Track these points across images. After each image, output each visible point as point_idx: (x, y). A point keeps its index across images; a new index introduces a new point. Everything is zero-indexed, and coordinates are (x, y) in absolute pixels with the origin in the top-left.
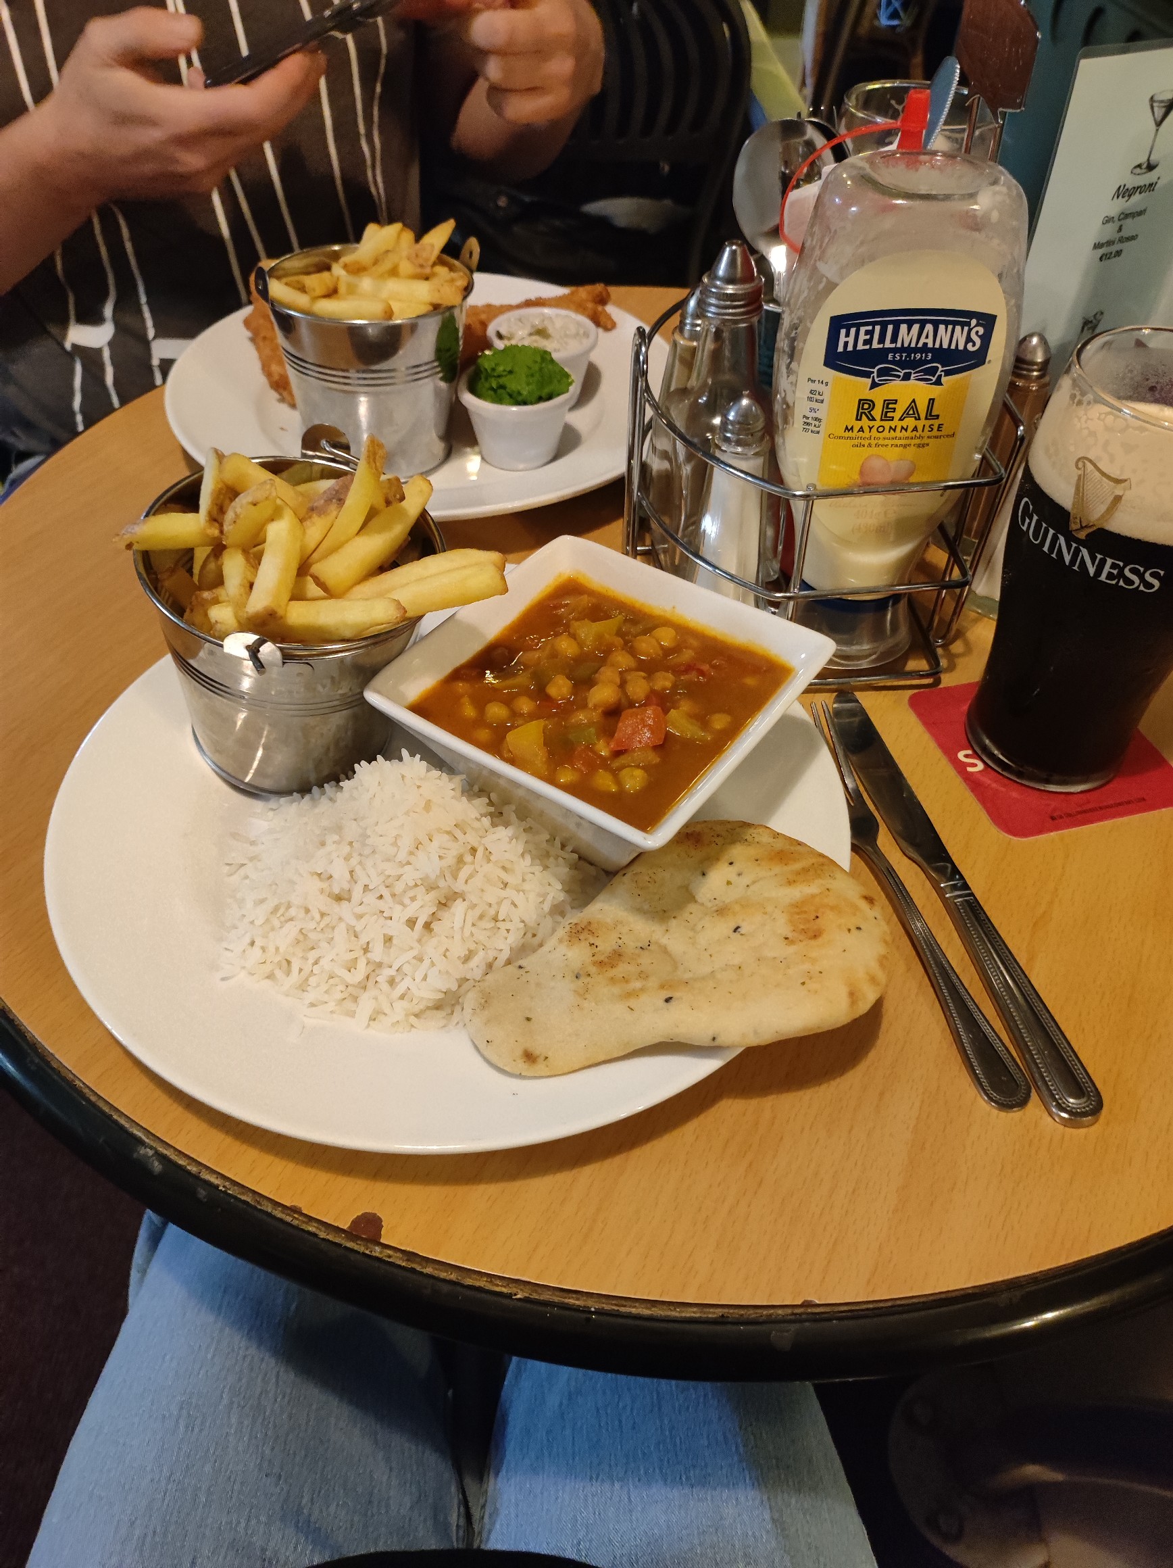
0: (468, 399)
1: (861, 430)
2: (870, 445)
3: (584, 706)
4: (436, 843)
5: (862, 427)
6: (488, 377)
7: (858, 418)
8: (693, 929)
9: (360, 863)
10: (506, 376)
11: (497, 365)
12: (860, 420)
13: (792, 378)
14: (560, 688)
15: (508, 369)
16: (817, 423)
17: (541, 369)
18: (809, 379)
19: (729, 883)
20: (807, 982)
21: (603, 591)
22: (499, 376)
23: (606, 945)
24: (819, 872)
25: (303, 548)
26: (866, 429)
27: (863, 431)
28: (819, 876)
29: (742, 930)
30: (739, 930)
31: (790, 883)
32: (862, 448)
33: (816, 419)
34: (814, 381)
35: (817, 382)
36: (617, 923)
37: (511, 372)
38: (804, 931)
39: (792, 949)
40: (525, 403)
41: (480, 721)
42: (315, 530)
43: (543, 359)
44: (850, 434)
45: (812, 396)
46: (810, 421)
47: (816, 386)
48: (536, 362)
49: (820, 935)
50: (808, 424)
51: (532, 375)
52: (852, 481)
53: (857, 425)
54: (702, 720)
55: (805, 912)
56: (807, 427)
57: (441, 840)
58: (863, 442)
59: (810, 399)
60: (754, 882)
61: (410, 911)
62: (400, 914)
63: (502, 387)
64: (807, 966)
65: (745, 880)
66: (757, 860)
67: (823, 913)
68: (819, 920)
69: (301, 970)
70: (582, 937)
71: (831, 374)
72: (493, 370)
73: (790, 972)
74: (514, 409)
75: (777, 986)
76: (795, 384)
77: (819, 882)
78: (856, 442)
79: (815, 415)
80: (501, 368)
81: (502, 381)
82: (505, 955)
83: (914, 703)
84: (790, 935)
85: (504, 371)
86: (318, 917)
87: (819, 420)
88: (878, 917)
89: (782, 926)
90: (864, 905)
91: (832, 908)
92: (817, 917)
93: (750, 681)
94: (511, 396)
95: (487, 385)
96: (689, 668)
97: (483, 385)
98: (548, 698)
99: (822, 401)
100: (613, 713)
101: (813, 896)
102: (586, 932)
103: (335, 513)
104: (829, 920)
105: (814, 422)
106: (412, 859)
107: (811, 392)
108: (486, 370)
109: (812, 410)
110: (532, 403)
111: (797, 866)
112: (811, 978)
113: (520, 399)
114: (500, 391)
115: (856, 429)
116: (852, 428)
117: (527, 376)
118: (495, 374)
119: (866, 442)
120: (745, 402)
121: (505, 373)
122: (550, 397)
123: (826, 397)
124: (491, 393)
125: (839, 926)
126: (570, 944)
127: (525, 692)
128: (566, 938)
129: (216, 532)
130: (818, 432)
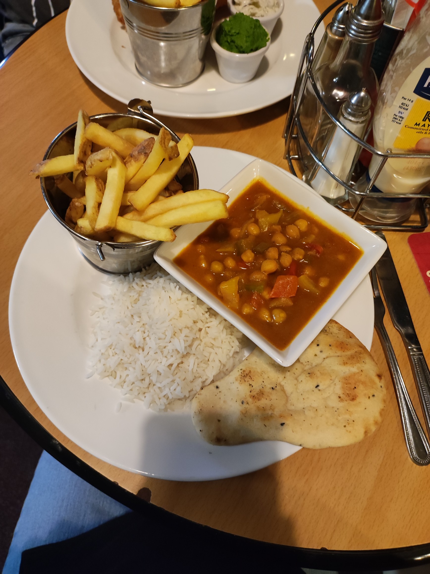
0: (215, 46)
1: (424, 125)
2: (426, 133)
3: (259, 269)
4: (183, 335)
5: (424, 124)
6: (226, 35)
7: (424, 120)
8: (296, 379)
9: (148, 336)
10: (235, 35)
11: (232, 28)
12: (425, 121)
13: (393, 94)
14: (248, 256)
15: (237, 32)
16: (401, 119)
17: (254, 32)
18: (403, 97)
19: (316, 355)
20: (347, 426)
21: (274, 191)
22: (232, 35)
23: (257, 386)
24: (359, 359)
25: (126, 177)
26: (426, 125)
27: (425, 126)
28: (358, 362)
29: (319, 388)
30: (318, 387)
31: (345, 364)
32: (421, 134)
33: (401, 117)
34: (405, 99)
35: (407, 100)
36: (263, 372)
37: (238, 34)
38: (348, 395)
39: (341, 404)
40: (243, 52)
41: (208, 270)
42: (133, 168)
43: (255, 26)
44: (417, 127)
45: (402, 106)
46: (397, 117)
47: (406, 102)
48: (252, 27)
49: (355, 399)
50: (396, 119)
51: (249, 37)
52: (411, 148)
53: (423, 123)
54: (315, 280)
55: (350, 383)
56: (395, 120)
57: (186, 332)
58: (423, 131)
59: (400, 107)
60: (327, 357)
61: (170, 362)
62: (165, 362)
63: (233, 41)
64: (347, 416)
65: (324, 355)
66: (330, 346)
67: (358, 386)
68: (356, 389)
69: (121, 376)
70: (246, 380)
71: (416, 97)
72: (229, 31)
73: (340, 418)
74: (237, 55)
75: (333, 425)
76: (394, 98)
77: (358, 365)
78: (419, 131)
79: (400, 115)
80: (233, 31)
81: (234, 38)
82: (211, 379)
83: (411, 241)
84: (341, 396)
85: (235, 33)
86: (128, 356)
87: (403, 118)
88: (383, 386)
89: (338, 389)
90: (377, 380)
91: (364, 383)
92: (355, 388)
93: (341, 257)
94: (237, 47)
95: (225, 39)
96: (312, 247)
97: (223, 38)
98: (242, 261)
99: (407, 109)
100: (273, 275)
101: (355, 374)
102: (248, 377)
103: (143, 161)
104: (361, 390)
105: (399, 118)
106: (172, 340)
107: (402, 104)
108: (226, 31)
109: (399, 112)
110: (247, 53)
111: (349, 353)
112: (349, 424)
113: (241, 50)
114: (232, 44)
115: (421, 125)
116: (419, 124)
117: (246, 37)
118: (230, 34)
119: (424, 132)
120: (362, 94)
121: (235, 34)
122: (257, 49)
123: (409, 108)
124: (227, 44)
125: (365, 395)
126: (241, 383)
127: (230, 255)
128: (239, 379)
129: (82, 168)
130: (400, 124)
